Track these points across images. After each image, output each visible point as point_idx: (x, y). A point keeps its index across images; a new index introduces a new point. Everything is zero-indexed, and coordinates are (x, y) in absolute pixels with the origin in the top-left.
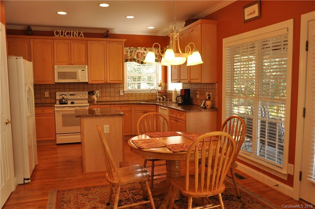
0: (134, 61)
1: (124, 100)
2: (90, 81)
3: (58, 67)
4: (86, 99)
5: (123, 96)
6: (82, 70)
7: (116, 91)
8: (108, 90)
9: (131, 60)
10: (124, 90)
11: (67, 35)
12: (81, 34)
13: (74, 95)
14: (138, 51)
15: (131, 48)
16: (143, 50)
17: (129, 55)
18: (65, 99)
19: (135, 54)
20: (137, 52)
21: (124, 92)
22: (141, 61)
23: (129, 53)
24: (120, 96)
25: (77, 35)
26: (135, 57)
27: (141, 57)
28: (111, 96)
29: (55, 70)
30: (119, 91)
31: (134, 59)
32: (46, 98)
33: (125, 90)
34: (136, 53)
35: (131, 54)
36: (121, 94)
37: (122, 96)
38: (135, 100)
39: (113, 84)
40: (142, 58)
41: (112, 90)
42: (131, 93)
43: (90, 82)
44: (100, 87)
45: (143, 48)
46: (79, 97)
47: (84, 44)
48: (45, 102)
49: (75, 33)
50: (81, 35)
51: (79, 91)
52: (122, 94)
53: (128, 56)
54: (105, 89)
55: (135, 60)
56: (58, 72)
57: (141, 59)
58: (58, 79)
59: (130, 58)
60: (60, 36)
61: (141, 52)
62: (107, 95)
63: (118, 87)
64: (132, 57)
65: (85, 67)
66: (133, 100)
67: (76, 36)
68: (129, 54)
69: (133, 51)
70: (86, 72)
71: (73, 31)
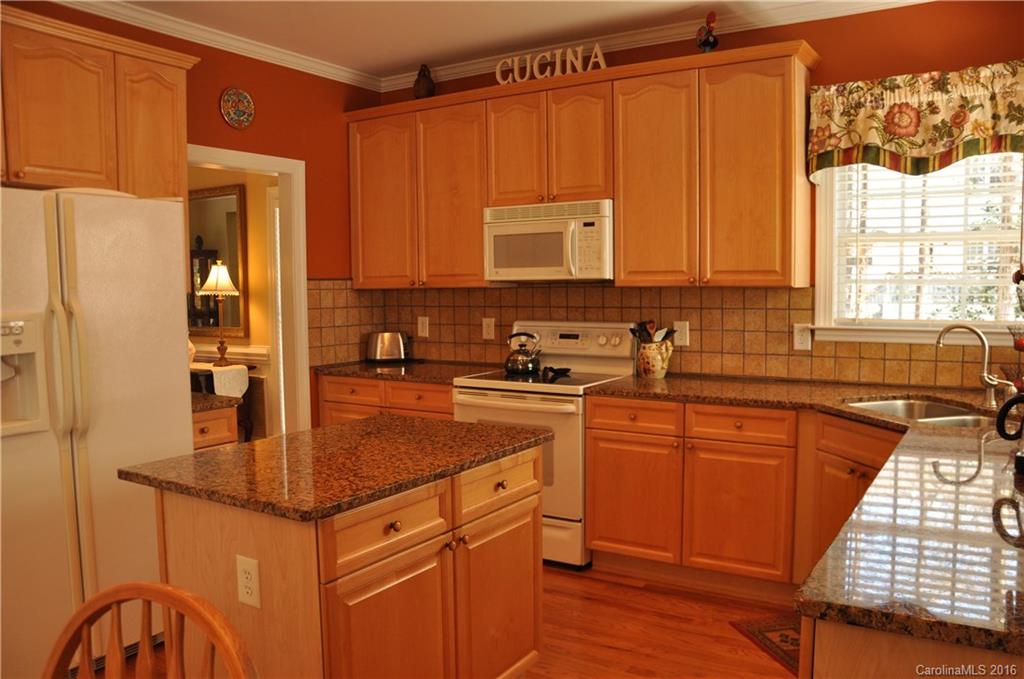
0: (864, 160)
1: (815, 377)
2: (622, 276)
3: (497, 217)
4: (623, 359)
5: (809, 354)
6: (586, 225)
7: (774, 325)
8: (734, 321)
9: (847, 158)
10: (813, 323)
11: (542, 70)
12: (596, 57)
13: (576, 337)
14: (890, 99)
15: (851, 85)
16: (929, 85)
17: (834, 129)
18: (526, 353)
19: (872, 116)
20: (888, 103)
21: (813, 332)
22: (915, 153)
23: (836, 115)
24: (792, 352)
25: (579, 65)
26: (875, 138)
27: (911, 129)
28: (747, 351)
29: (486, 227)
30: (786, 329)
31: (867, 148)
32: (487, 342)
33: (820, 323)
34: (881, 113)
35: (850, 122)
36: (798, 346)
37: (804, 354)
38: (879, 380)
39: (756, 288)
40: (918, 140)
41: (754, 320)
42: (853, 343)
43: (623, 280)
44: (696, 303)
45: (926, 76)
46: (594, 350)
47: (602, 100)
48: (483, 361)
49: (570, 57)
50: (593, 60)
51: (604, 321)
52: (802, 343)
53: (831, 136)
54: (717, 314)
55: (872, 155)
56: (495, 236)
57: (912, 143)
58: (496, 266)
59: (843, 145)
60: (514, 81)
61: (914, 101)
62: (727, 347)
63: (784, 305)
64: (856, 140)
65: (597, 210)
66: (863, 380)
67: (574, 69)
68: (837, 123)
69: (859, 105)
70: (600, 233)
71: (561, 50)
